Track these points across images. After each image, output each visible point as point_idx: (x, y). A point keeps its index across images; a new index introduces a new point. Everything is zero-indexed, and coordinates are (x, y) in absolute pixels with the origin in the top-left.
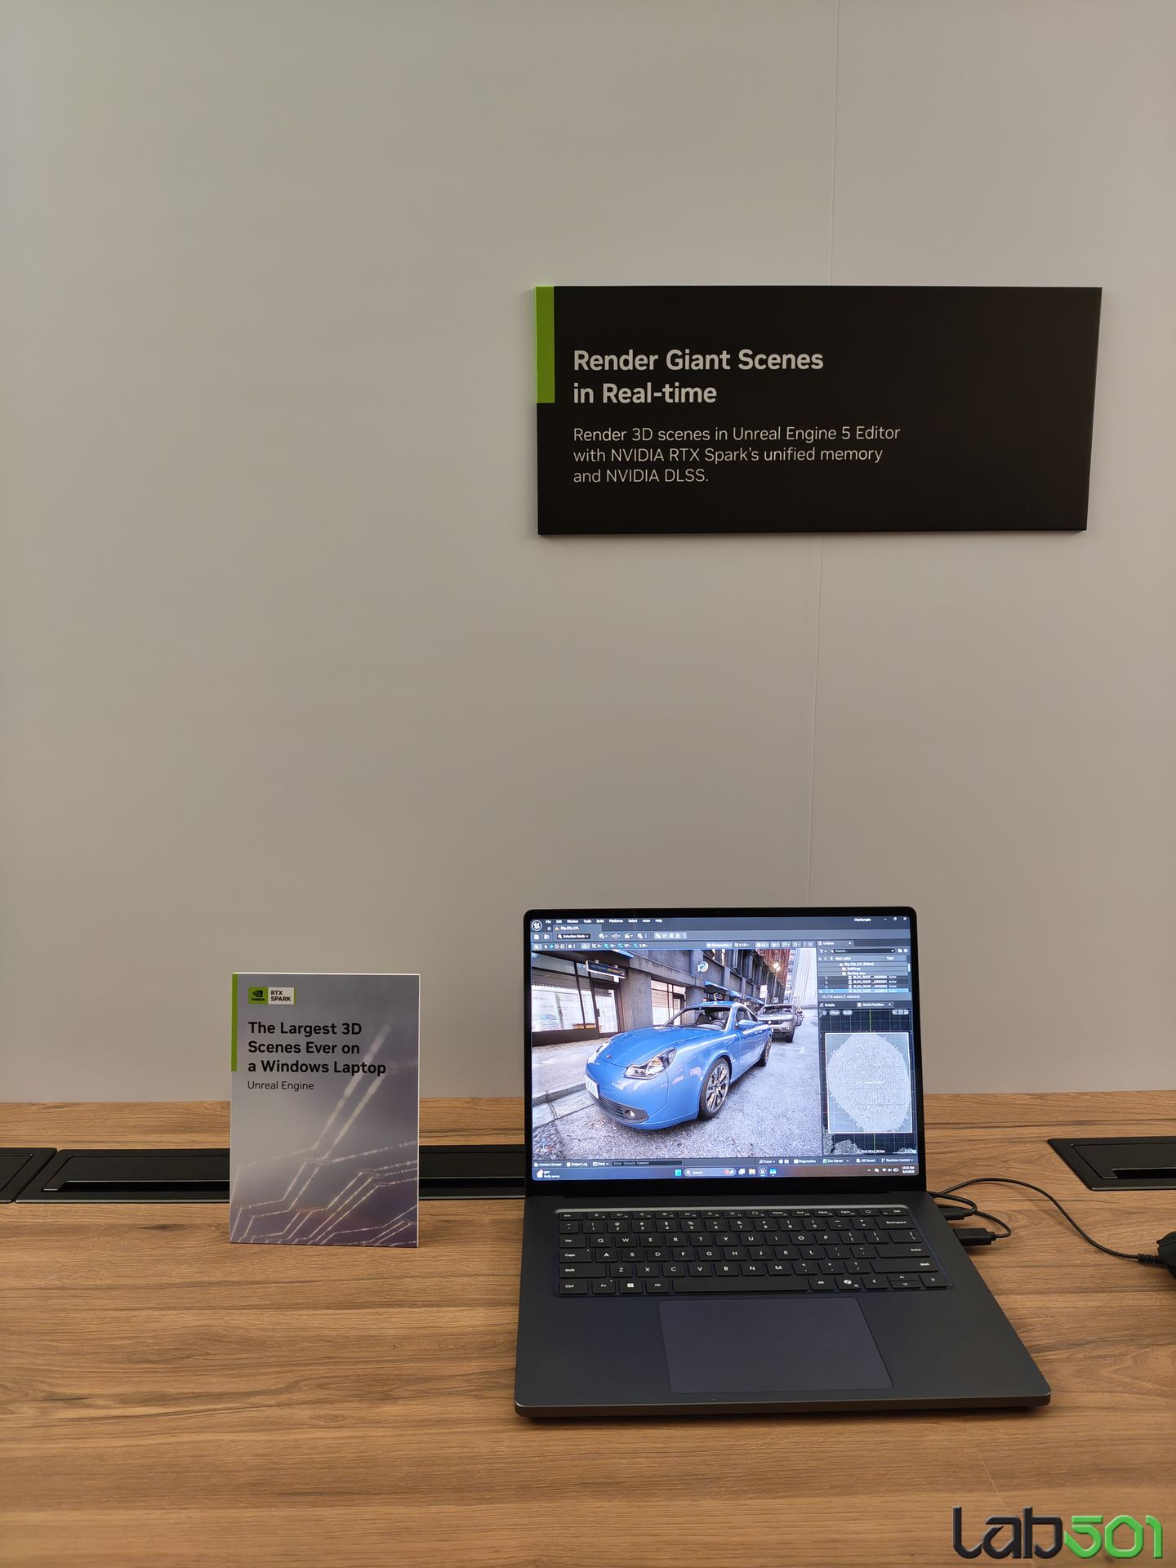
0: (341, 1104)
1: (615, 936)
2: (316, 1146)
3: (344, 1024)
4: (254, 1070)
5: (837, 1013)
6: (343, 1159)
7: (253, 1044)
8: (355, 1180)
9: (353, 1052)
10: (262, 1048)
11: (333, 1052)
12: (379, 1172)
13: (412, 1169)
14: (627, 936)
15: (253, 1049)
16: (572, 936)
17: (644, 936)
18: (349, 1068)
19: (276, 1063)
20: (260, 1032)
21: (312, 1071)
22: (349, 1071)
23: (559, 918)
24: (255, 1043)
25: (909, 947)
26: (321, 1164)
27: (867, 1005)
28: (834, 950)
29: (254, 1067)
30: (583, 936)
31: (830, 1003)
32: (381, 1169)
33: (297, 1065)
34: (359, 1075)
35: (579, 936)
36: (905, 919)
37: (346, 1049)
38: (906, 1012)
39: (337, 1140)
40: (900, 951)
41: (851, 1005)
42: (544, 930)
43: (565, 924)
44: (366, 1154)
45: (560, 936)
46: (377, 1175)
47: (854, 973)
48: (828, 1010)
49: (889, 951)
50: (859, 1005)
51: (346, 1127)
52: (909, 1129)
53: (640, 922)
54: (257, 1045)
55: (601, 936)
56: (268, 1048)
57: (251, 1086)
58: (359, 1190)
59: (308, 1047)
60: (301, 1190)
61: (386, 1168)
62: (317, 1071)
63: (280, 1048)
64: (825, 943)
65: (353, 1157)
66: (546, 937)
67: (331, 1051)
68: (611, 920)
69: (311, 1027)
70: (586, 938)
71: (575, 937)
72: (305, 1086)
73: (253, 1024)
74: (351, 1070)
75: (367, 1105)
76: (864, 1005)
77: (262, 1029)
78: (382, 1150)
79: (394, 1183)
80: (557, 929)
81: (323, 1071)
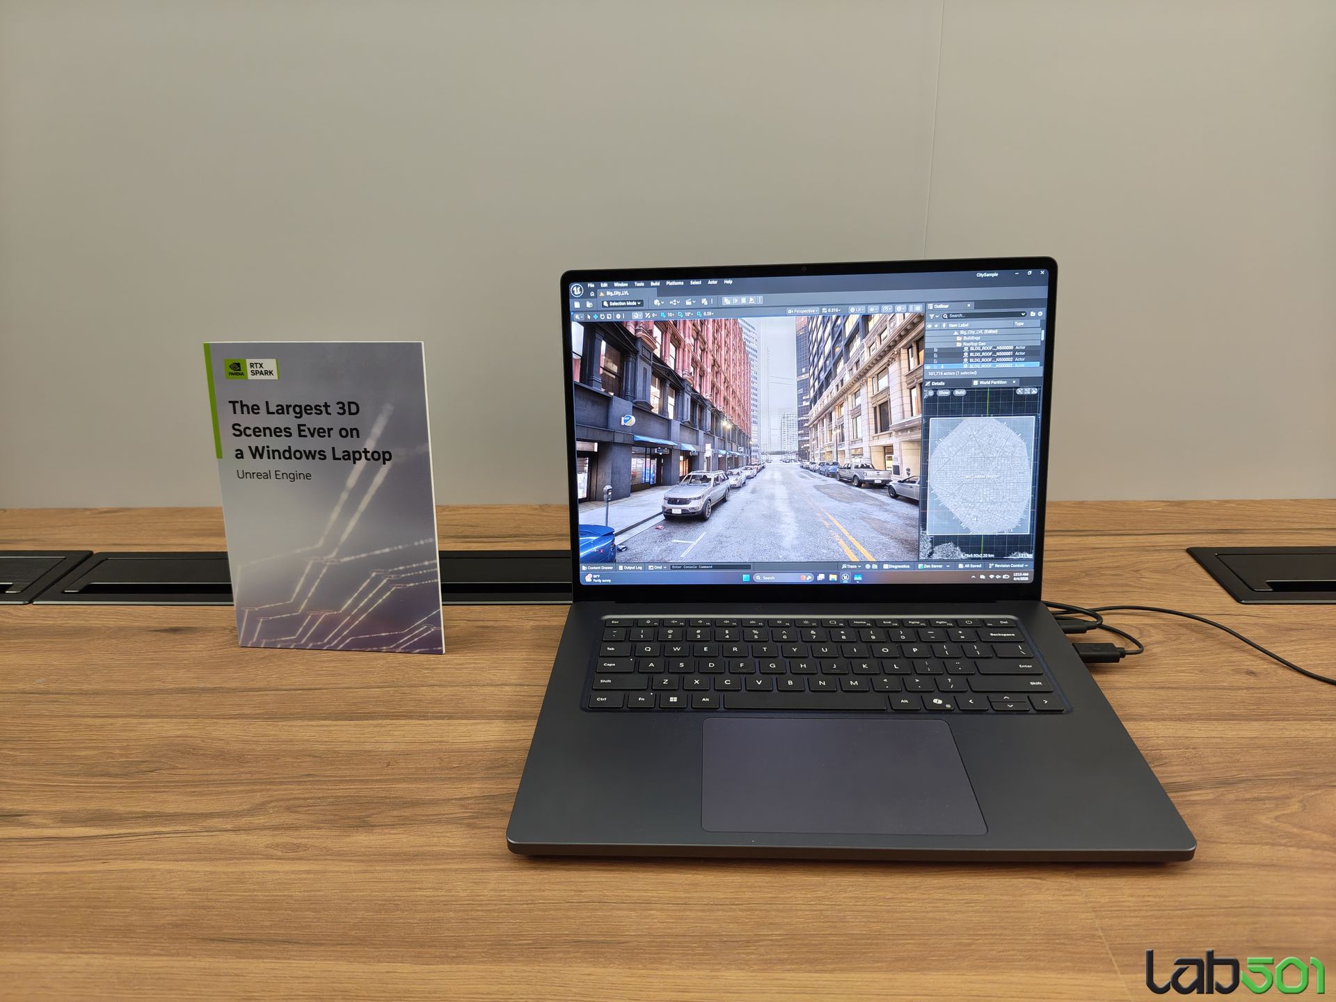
0: (344, 496)
1: (674, 302)
2: (321, 542)
3: (338, 403)
4: (242, 457)
5: (947, 393)
6: (353, 558)
7: (237, 427)
8: (368, 581)
9: (352, 437)
10: (248, 432)
11: (329, 436)
12: (392, 573)
13: (432, 570)
14: (688, 303)
15: (238, 433)
16: (621, 304)
17: (709, 301)
18: (349, 455)
19: (266, 449)
20: (243, 413)
21: (308, 458)
22: (349, 459)
23: (604, 281)
24: (239, 425)
25: (1045, 309)
26: (328, 563)
27: (985, 383)
28: (948, 315)
29: (242, 453)
30: (635, 303)
31: (939, 380)
32: (396, 569)
33: (289, 451)
34: (362, 463)
35: (629, 303)
36: (1042, 272)
37: (344, 433)
38: (1035, 391)
39: (344, 537)
40: (1032, 314)
41: (964, 383)
42: (586, 295)
43: (611, 288)
44: (378, 552)
45: (606, 304)
46: (392, 576)
47: (972, 344)
48: (935, 389)
49: (1018, 315)
50: (975, 383)
51: (352, 523)
52: (1027, 531)
53: (705, 285)
54: (242, 428)
55: (656, 302)
56: (254, 432)
57: (241, 476)
58: (374, 592)
59: (300, 431)
60: (310, 591)
61: (401, 568)
62: (314, 458)
63: (267, 431)
64: (937, 306)
65: (363, 555)
66: (589, 305)
67: (326, 434)
68: (668, 283)
69: (300, 407)
70: (637, 305)
71: (624, 304)
72: (302, 476)
73: (234, 403)
74: (351, 456)
75: (374, 497)
76: (982, 383)
77: (245, 408)
78: (395, 548)
79: (412, 585)
80: (602, 294)
81: (320, 458)
